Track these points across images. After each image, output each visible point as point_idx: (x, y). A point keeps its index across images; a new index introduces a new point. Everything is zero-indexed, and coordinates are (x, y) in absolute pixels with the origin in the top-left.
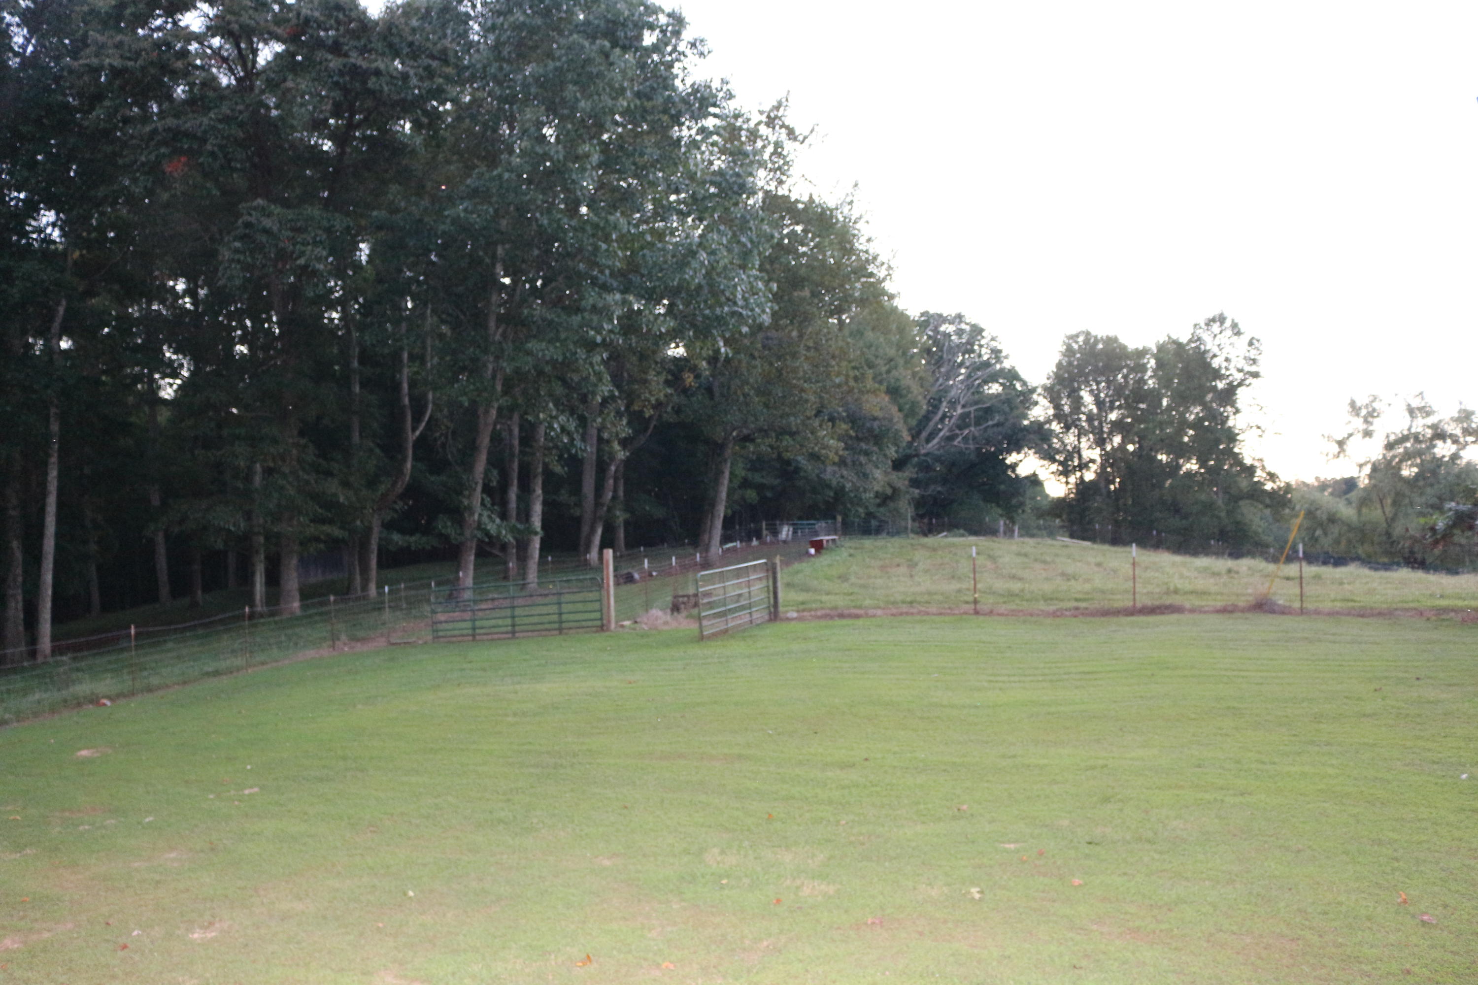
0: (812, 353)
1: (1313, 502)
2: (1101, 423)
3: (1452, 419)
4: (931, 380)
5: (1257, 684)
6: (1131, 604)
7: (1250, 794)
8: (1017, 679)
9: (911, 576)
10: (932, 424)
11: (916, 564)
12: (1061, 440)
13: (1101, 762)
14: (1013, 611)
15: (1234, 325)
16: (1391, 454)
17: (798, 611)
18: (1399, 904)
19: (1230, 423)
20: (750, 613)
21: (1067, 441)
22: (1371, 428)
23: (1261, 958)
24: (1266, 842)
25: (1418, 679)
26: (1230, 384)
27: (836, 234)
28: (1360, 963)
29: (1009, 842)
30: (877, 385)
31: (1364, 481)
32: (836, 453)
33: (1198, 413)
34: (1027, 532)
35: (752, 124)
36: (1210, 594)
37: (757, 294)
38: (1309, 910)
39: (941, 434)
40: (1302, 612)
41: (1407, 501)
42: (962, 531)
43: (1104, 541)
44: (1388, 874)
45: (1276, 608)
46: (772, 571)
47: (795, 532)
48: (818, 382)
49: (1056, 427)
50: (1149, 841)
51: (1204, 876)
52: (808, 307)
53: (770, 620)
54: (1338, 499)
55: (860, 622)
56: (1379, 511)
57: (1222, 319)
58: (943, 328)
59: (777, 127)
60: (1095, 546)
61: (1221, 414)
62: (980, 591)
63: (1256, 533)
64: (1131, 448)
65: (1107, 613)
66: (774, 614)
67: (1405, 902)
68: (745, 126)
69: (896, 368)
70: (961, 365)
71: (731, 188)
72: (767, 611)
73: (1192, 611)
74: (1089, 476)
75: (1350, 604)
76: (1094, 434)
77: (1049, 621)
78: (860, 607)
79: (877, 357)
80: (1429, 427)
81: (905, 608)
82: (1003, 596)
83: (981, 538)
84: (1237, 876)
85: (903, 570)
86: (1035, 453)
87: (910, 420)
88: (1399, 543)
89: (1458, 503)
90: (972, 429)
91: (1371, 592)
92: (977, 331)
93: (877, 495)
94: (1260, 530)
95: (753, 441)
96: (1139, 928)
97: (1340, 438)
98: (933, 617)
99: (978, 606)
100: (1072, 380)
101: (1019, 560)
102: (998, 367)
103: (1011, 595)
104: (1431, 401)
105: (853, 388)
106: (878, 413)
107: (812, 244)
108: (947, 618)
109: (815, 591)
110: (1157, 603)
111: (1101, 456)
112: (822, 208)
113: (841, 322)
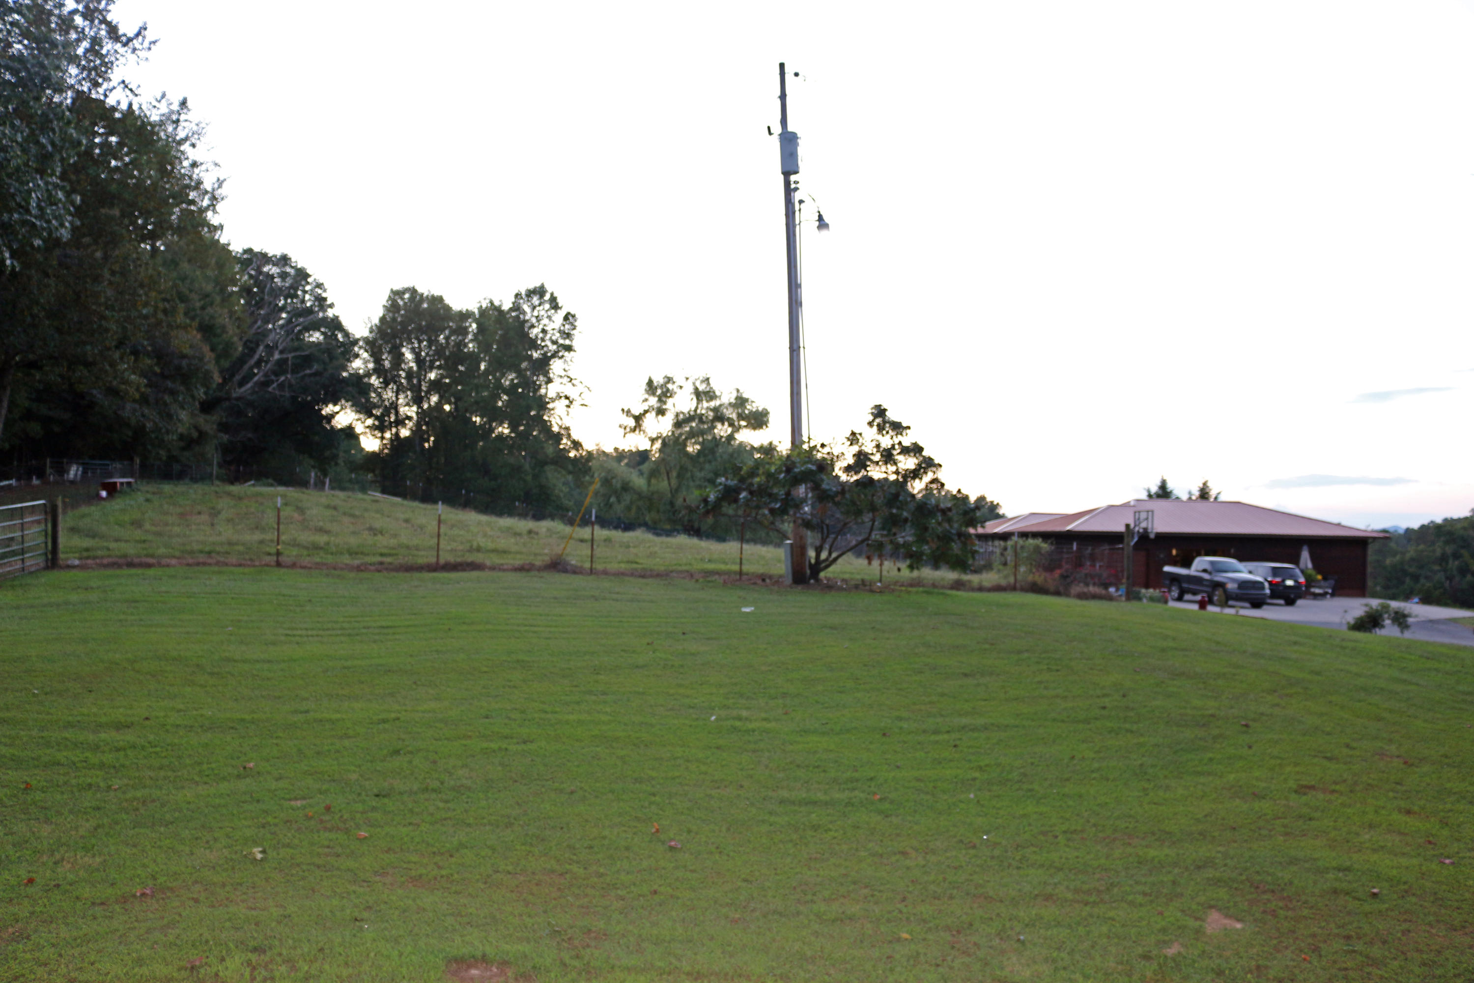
0: (117, 279)
1: (609, 471)
2: (419, 382)
3: (730, 404)
4: (249, 321)
5: (546, 638)
6: (434, 560)
7: (532, 742)
8: (314, 633)
9: (212, 525)
10: (246, 367)
11: (219, 513)
12: (379, 395)
13: (393, 715)
14: (317, 564)
15: (553, 300)
16: (679, 431)
17: (80, 559)
18: (653, 834)
19: (543, 391)
20: (23, 560)
21: (385, 396)
22: (664, 407)
23: (533, 894)
24: (543, 786)
25: (684, 634)
26: (545, 354)
27: (156, 153)
28: (617, 889)
29: (296, 799)
30: (188, 321)
31: (655, 455)
32: (138, 389)
33: (512, 380)
34: (338, 485)
35: (66, 11)
36: (510, 553)
37: (56, 204)
38: (577, 846)
39: (256, 379)
40: (592, 571)
41: (689, 474)
42: (270, 481)
43: (414, 497)
44: (646, 808)
45: (569, 568)
46: (52, 514)
47: (85, 472)
48: (121, 310)
49: (374, 381)
50: (434, 790)
51: (485, 821)
52: (117, 228)
53: (47, 568)
54: (632, 470)
55: (151, 572)
56: (666, 483)
57: (540, 291)
58: (266, 269)
59: (96, 22)
60: (405, 502)
61: (535, 382)
62: (284, 543)
63: (558, 497)
64: (447, 408)
65: (409, 568)
66: (53, 561)
67: (657, 831)
68: (57, 12)
69: (211, 304)
70: (283, 309)
71: (32, 80)
72: (43, 558)
73: (493, 568)
74: (405, 433)
75: (635, 566)
76: (412, 392)
77: (352, 575)
78: (152, 556)
79: (191, 291)
80: (711, 410)
81: (202, 558)
82: (307, 548)
83: (291, 489)
84: (515, 819)
85: (205, 517)
86: (352, 406)
87: (222, 361)
88: (680, 512)
89: (727, 479)
90: (289, 376)
91: (652, 555)
92: (302, 275)
93: (181, 437)
94: (562, 495)
95: (40, 368)
96: (421, 876)
97: (637, 414)
98: (232, 569)
99: (280, 559)
100: (394, 336)
101: (329, 512)
102: (321, 315)
103: (316, 547)
104: (715, 385)
105: (161, 321)
106: (187, 351)
107: (127, 159)
108: (247, 570)
109: (102, 537)
110: (459, 560)
111: (417, 413)
112: (143, 122)
113: (155, 249)
